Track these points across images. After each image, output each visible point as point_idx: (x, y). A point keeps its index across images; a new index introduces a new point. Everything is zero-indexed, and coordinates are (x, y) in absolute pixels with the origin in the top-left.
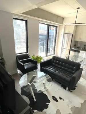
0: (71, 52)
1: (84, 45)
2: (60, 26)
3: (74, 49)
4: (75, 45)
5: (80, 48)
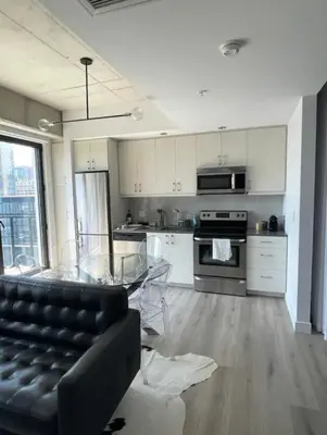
0: (115, 243)
1: (160, 211)
2: (52, 142)
4: (129, 215)
5: (147, 224)
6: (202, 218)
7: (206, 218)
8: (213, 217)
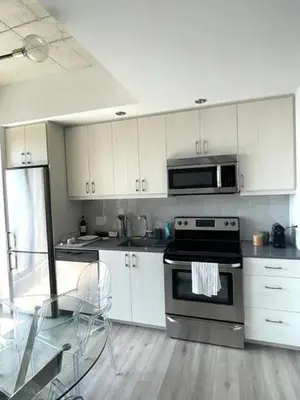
0: (59, 264)
3: (69, 245)
4: (83, 223)
5: (106, 235)
6: (177, 227)
7: (183, 227)
8: (192, 226)
